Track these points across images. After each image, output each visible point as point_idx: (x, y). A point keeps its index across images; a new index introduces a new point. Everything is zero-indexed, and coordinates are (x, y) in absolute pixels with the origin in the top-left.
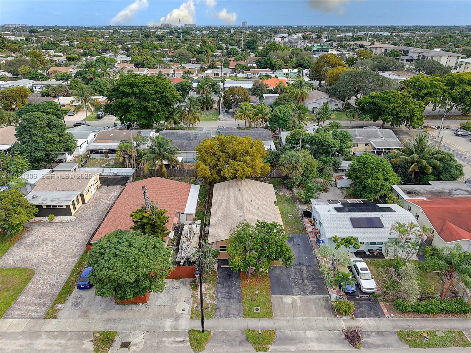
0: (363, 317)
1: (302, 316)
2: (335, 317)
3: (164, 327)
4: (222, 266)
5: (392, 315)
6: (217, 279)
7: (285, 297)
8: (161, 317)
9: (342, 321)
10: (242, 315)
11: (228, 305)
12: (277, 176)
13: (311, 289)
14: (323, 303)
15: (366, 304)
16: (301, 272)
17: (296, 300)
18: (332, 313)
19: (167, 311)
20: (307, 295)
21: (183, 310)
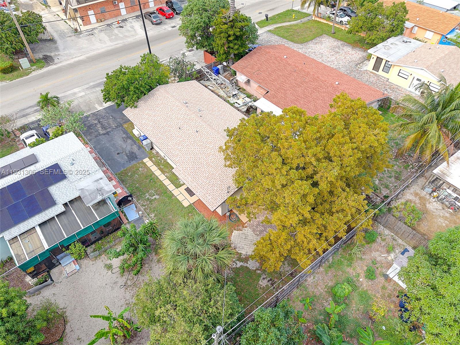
20: (91, 114)
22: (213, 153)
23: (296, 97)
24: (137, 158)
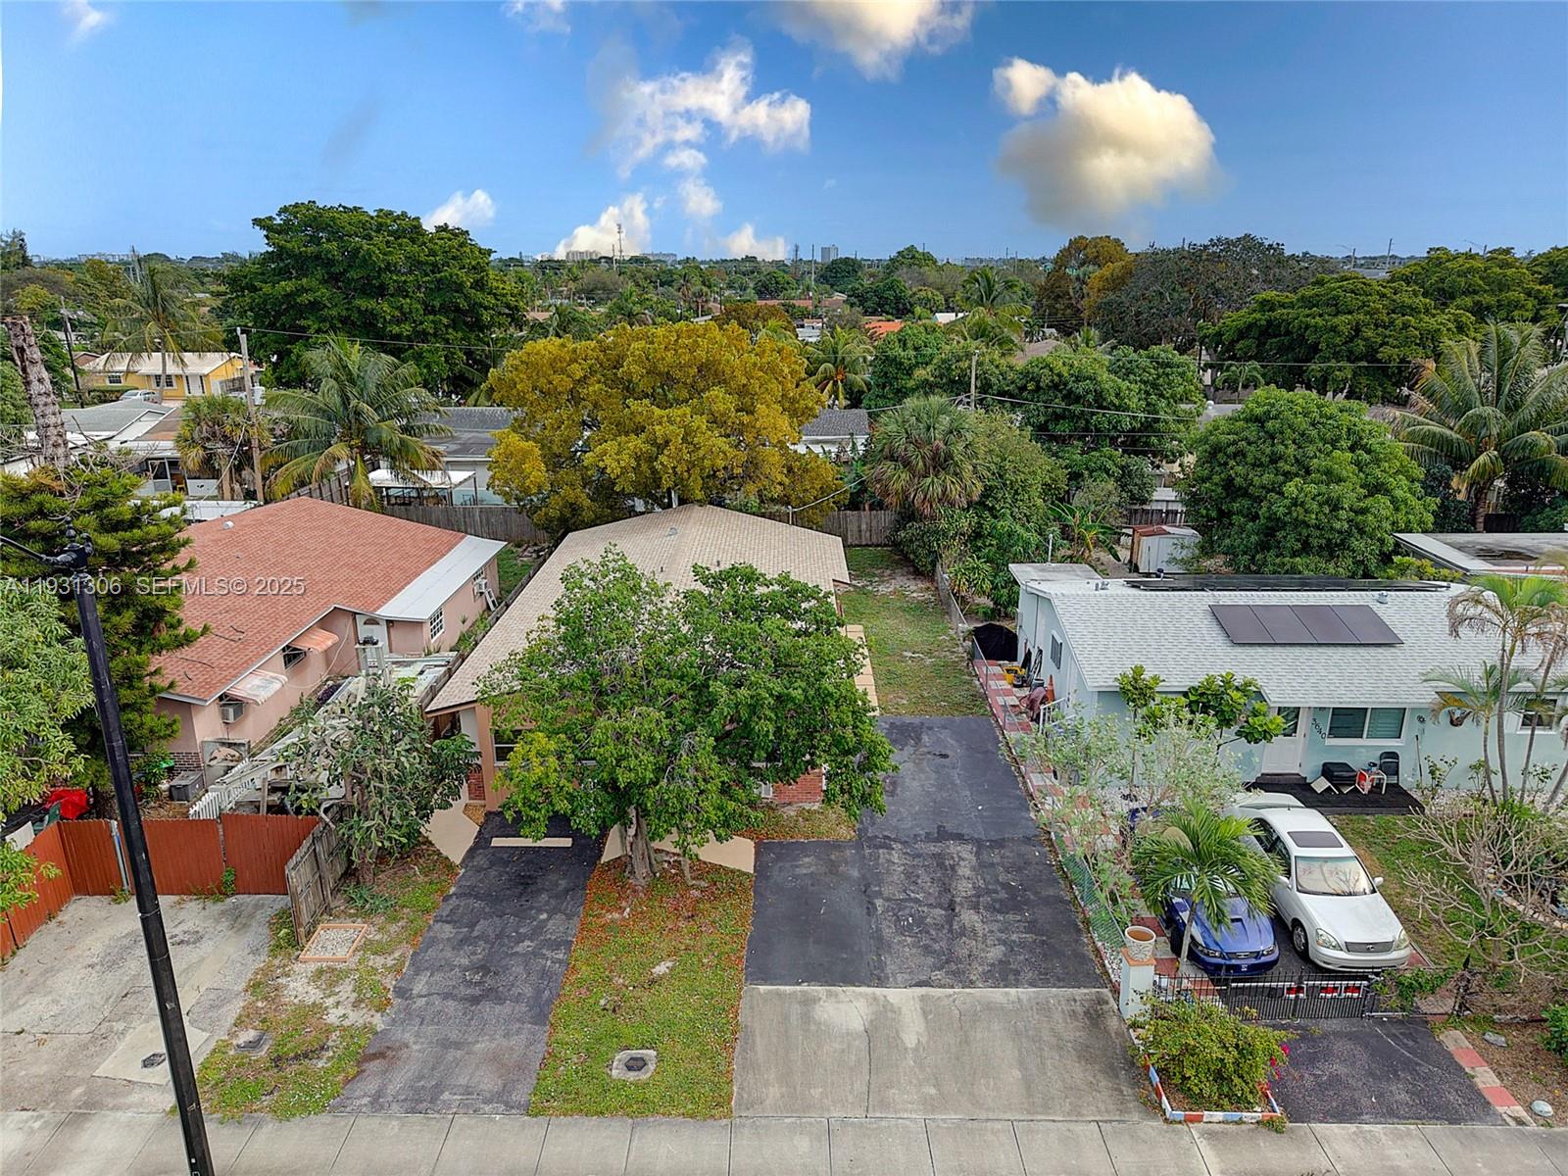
0: (1342, 1115)
1: (929, 1105)
2: (1154, 1118)
4: (496, 842)
5: (1544, 1107)
6: (446, 899)
7: (830, 994)
9: (1203, 1144)
10: (522, 1094)
11: (454, 1035)
12: (874, 540)
13: (996, 953)
14: (1073, 1032)
15: (1351, 1037)
16: (945, 869)
17: (897, 1011)
18: (1126, 1090)
19: (43, 1069)
20: (971, 984)
21: (152, 1060)
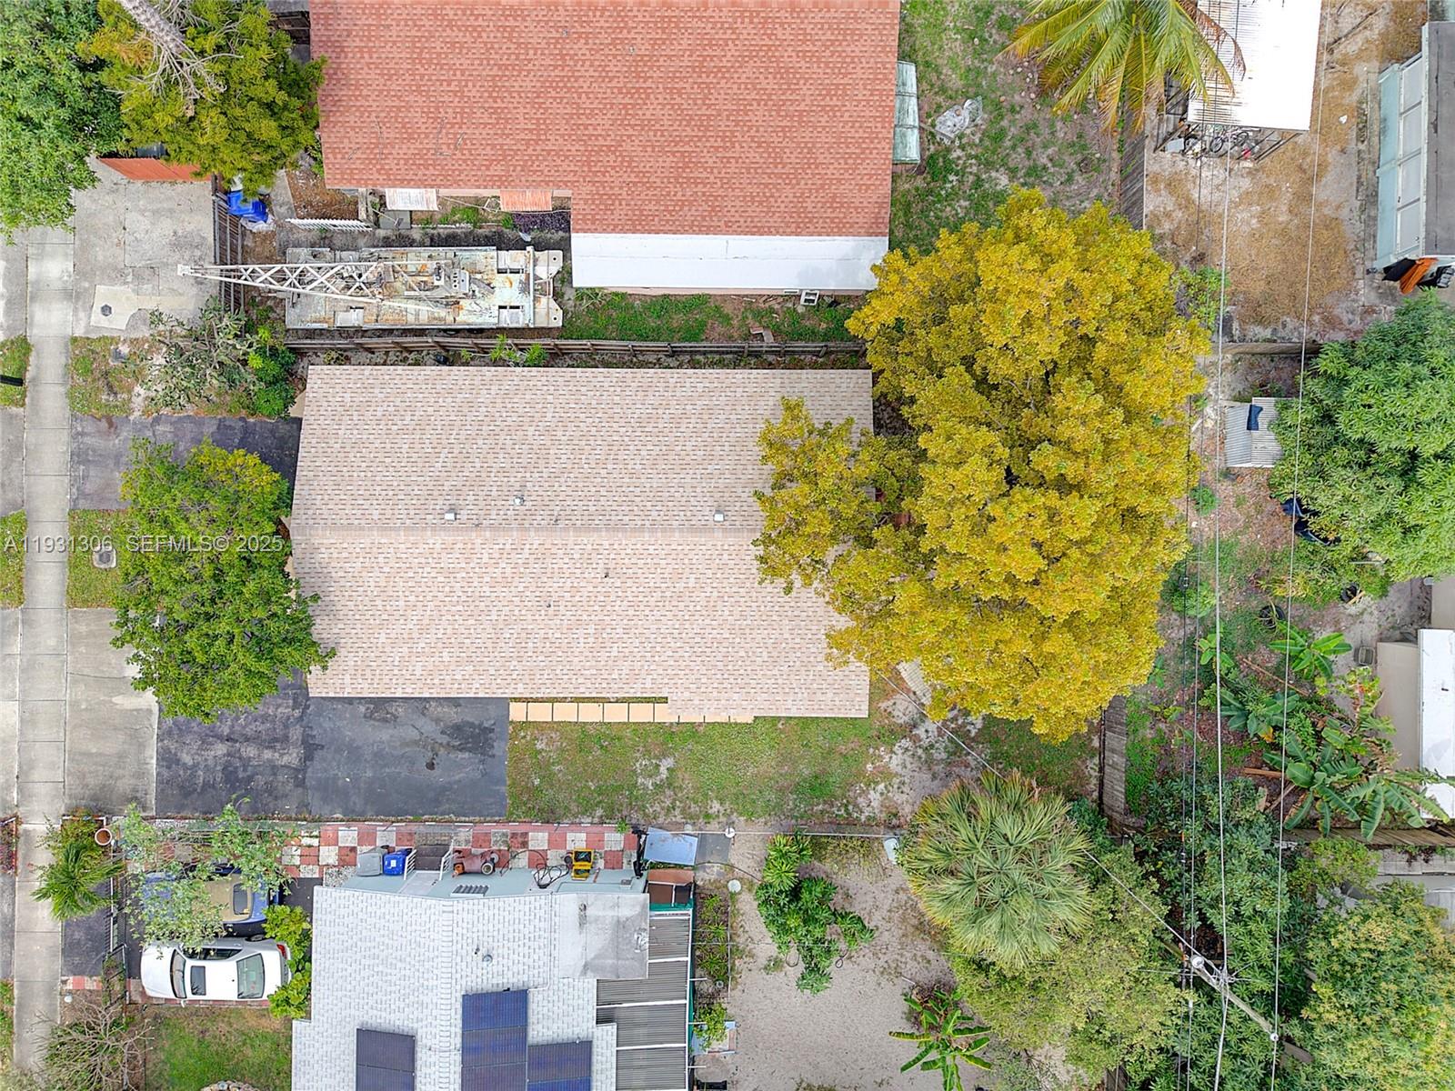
3: (41, 257)
5: (68, 999)
6: (242, 419)
8: (81, 239)
10: (82, 504)
11: (124, 459)
14: (125, 785)
18: (83, 802)
19: (100, 258)
20: (160, 739)
21: (106, 310)
22: (715, 594)
23: (673, 154)
24: (492, 731)
